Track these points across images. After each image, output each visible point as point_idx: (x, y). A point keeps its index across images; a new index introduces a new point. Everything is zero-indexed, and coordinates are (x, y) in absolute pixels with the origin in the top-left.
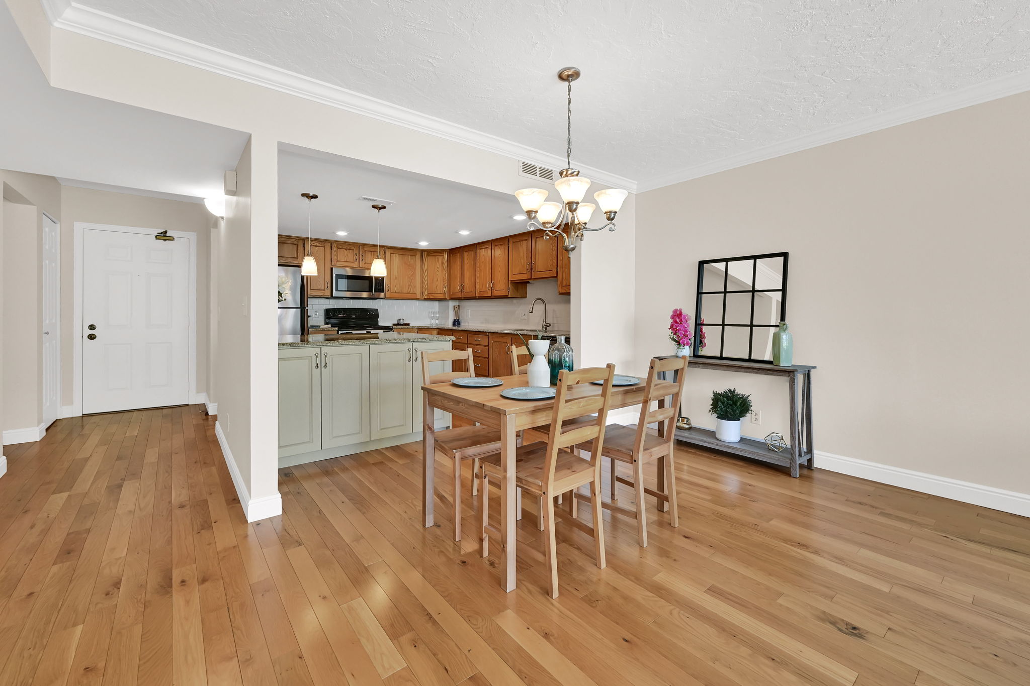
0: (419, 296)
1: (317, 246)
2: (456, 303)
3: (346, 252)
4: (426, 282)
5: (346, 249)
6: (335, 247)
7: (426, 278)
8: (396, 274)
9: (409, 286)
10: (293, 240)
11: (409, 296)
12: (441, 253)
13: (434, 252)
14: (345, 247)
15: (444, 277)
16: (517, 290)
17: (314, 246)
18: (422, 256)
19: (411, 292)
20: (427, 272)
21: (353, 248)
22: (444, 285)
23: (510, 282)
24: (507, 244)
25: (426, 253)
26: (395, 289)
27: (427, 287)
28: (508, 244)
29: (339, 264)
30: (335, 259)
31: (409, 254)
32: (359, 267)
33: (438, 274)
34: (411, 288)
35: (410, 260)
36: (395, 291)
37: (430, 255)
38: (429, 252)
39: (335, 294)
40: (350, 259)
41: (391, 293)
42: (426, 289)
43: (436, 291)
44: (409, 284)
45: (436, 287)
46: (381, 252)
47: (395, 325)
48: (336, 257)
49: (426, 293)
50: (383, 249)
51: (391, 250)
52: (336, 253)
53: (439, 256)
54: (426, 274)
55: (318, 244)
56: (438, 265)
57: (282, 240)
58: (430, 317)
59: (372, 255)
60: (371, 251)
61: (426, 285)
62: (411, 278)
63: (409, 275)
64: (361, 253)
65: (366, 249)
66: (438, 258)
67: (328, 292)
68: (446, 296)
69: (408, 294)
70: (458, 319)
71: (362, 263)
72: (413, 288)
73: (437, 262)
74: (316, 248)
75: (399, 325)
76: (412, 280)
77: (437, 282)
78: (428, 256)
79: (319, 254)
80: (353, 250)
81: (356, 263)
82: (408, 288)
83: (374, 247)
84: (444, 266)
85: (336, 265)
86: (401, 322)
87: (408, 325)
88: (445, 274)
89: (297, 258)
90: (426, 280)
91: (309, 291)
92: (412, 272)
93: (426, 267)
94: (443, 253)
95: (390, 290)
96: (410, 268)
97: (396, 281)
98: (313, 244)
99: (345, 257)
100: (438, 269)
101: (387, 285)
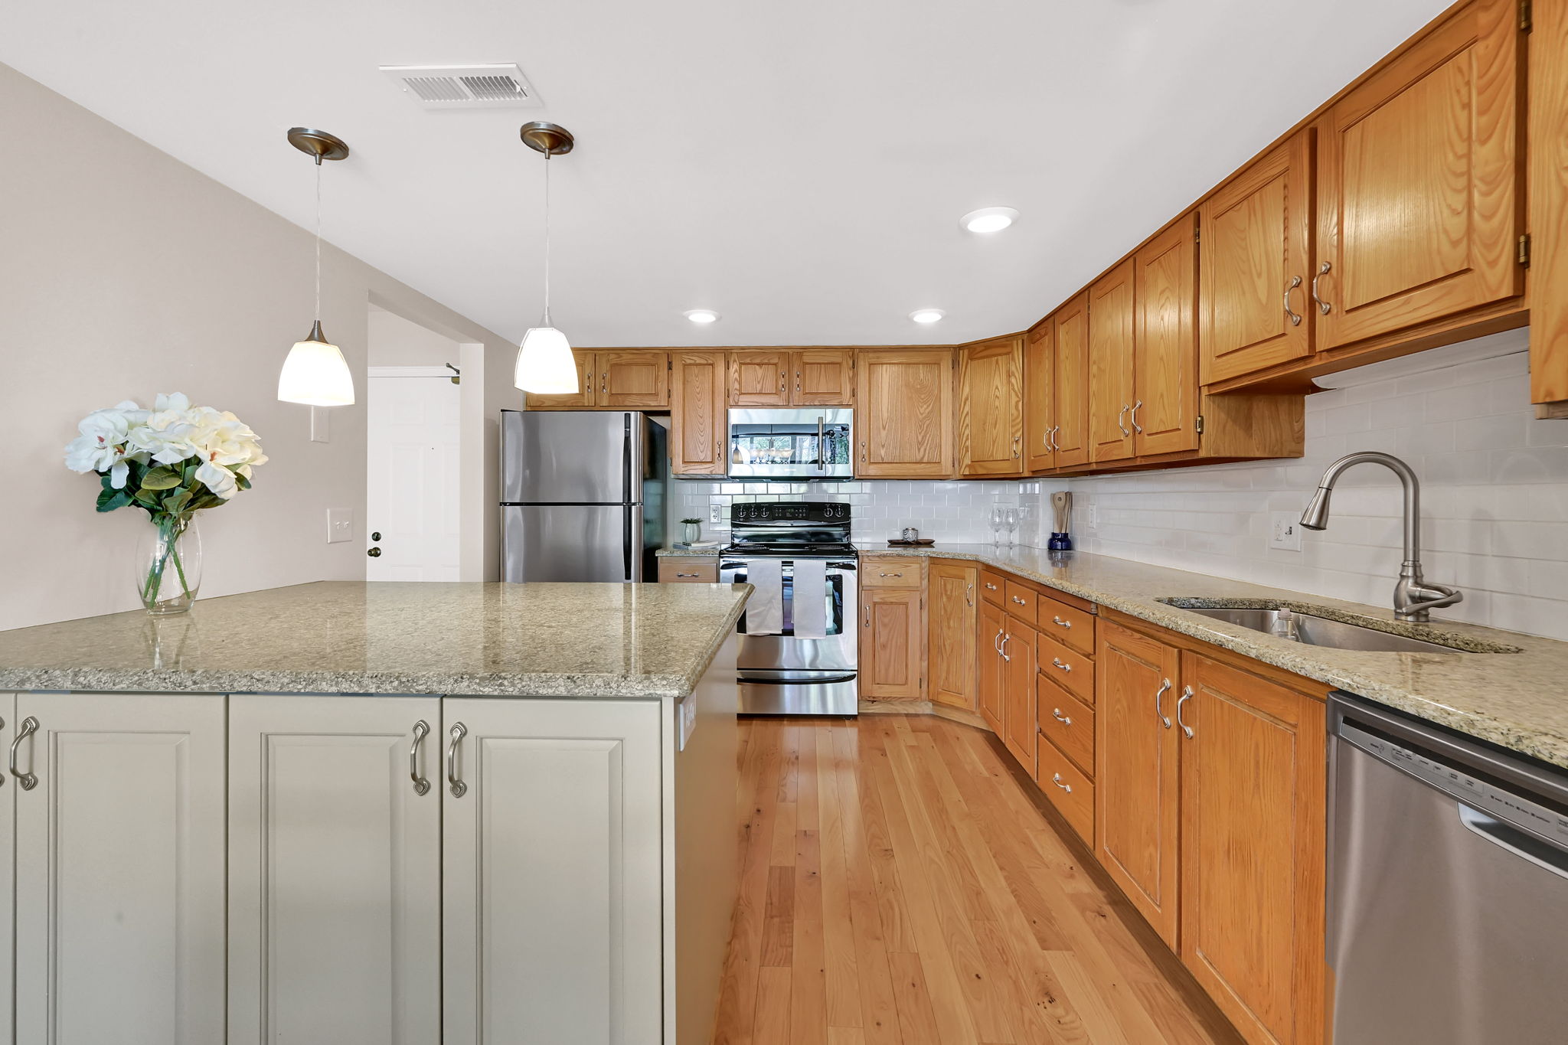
0: (947, 468)
1: (697, 365)
2: (1062, 486)
3: (760, 371)
4: (967, 432)
5: (758, 364)
6: (735, 361)
7: (968, 421)
8: (885, 415)
9: (920, 444)
10: (649, 356)
11: (921, 470)
12: (1004, 346)
13: (987, 348)
14: (758, 361)
15: (1014, 411)
16: (1248, 428)
17: (690, 365)
18: (955, 363)
19: (925, 460)
20: (968, 403)
21: (775, 361)
22: (1013, 435)
23: (1205, 391)
24: (1191, 233)
25: (966, 352)
26: (883, 452)
27: (968, 443)
28: (1197, 235)
29: (743, 400)
30: (736, 389)
31: (921, 360)
32: (791, 404)
33: (997, 407)
34: (925, 450)
35: (922, 377)
36: (883, 459)
37: (976, 356)
38: (975, 349)
39: (736, 470)
40: (769, 386)
41: (870, 463)
42: (967, 451)
43: (992, 455)
44: (920, 438)
45: (994, 442)
46: (844, 363)
47: (893, 543)
48: (737, 386)
49: (967, 461)
50: (851, 353)
51: (871, 355)
52: (736, 375)
53: (1000, 355)
54: (967, 408)
55: (699, 361)
56: (997, 382)
57: (626, 358)
58: (993, 524)
59: (823, 370)
60: (820, 364)
61: (967, 439)
62: (928, 422)
63: (922, 414)
64: (795, 371)
65: (806, 359)
66: (997, 362)
67: (718, 469)
68: (1018, 467)
69: (918, 466)
70: (1063, 532)
71: (797, 394)
72: (930, 448)
73: (997, 373)
74: (695, 370)
75: (905, 544)
76: (927, 427)
77: (995, 428)
78: (971, 360)
79: (700, 381)
80: (775, 364)
81: (784, 395)
82: (919, 450)
83: (828, 354)
84: (1013, 380)
85: (737, 406)
86: (910, 536)
87: (929, 544)
88: (1017, 402)
89: (656, 394)
90: (967, 425)
91: (677, 465)
92: (928, 406)
93: (967, 390)
94: (1012, 345)
95: (867, 457)
96: (923, 397)
97: (884, 433)
98: (689, 361)
99: (759, 382)
100: (997, 393)
101: (859, 446)
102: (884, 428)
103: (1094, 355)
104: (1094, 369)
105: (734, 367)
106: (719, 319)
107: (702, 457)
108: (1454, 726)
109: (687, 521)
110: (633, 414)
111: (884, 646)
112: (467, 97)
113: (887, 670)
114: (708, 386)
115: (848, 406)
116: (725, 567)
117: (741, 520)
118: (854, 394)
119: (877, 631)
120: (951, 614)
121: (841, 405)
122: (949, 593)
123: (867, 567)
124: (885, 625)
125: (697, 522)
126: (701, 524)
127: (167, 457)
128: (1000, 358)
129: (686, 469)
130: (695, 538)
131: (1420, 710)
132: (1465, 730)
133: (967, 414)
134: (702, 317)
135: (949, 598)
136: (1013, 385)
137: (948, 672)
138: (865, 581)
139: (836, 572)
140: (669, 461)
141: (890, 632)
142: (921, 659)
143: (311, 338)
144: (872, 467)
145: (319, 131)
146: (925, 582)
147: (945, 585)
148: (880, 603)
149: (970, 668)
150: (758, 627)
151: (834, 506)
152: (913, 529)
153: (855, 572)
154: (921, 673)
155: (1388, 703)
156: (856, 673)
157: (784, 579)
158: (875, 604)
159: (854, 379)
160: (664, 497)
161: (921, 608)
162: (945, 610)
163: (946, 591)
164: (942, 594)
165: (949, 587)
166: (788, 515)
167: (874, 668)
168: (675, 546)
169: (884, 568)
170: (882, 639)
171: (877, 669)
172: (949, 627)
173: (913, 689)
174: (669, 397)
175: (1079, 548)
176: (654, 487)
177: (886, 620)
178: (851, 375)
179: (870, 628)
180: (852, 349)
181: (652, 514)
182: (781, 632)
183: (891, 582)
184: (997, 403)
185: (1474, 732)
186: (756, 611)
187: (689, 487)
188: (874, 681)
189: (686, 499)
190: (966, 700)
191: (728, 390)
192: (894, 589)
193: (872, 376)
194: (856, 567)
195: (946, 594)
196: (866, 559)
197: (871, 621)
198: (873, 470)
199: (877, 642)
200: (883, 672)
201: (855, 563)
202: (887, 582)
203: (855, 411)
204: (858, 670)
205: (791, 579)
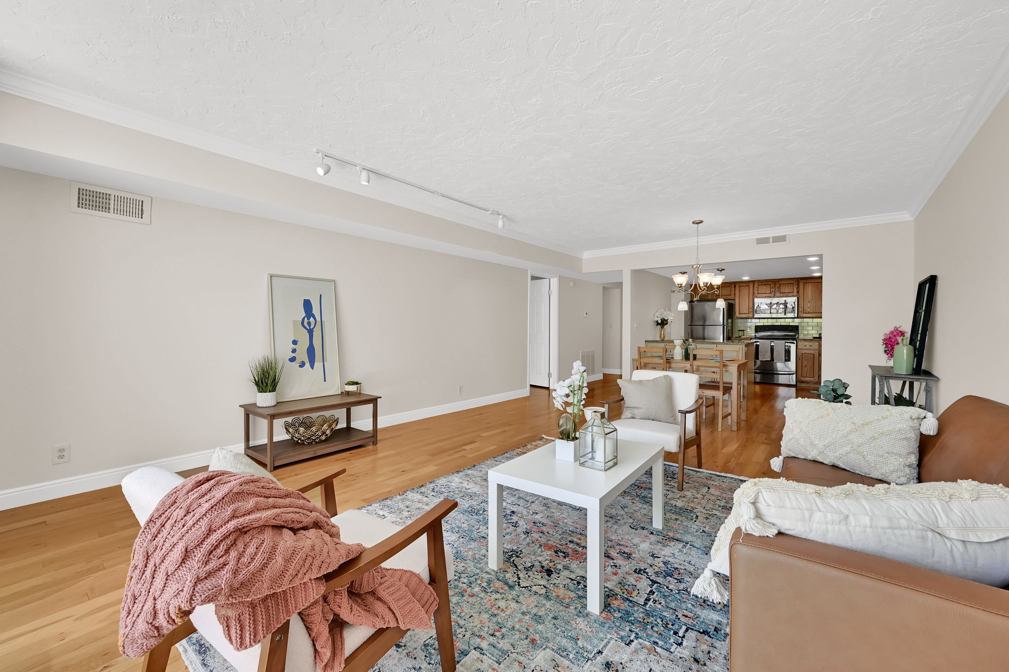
3: (765, 286)
6: (756, 284)
10: (728, 284)
14: (764, 284)
32: (775, 296)
36: (808, 311)
39: (756, 316)
40: (768, 291)
41: (804, 313)
46: (795, 283)
48: (757, 292)
50: (797, 280)
51: (804, 281)
52: (757, 289)
55: (744, 285)
59: (787, 285)
60: (786, 283)
64: (777, 286)
65: (781, 282)
67: (751, 315)
71: (777, 294)
74: (743, 287)
79: (745, 291)
80: (770, 284)
81: (773, 294)
83: (789, 280)
85: (757, 297)
89: (731, 295)
91: (737, 314)
95: (803, 311)
97: (809, 304)
98: (741, 285)
99: (764, 290)
101: (800, 308)
102: (809, 302)
105: (756, 286)
107: (745, 312)
109: (740, 330)
111: (805, 366)
114: (747, 292)
115: (796, 296)
117: (759, 330)
118: (798, 292)
119: (803, 361)
121: (793, 296)
123: (800, 343)
125: (743, 331)
126: (746, 330)
129: (740, 315)
130: (744, 334)
134: (746, 278)
138: (799, 347)
139: (789, 344)
140: (734, 314)
141: (808, 362)
148: (804, 354)
150: (763, 358)
151: (792, 326)
153: (795, 344)
157: (771, 346)
158: (802, 354)
159: (798, 288)
160: (732, 323)
167: (801, 371)
168: (736, 337)
169: (804, 344)
170: (805, 363)
171: (803, 372)
173: (816, 379)
174: (735, 295)
176: (730, 321)
177: (806, 359)
178: (797, 286)
179: (801, 361)
180: (798, 278)
181: (730, 328)
182: (769, 360)
183: (808, 347)
186: (762, 354)
187: (739, 321)
188: (802, 376)
189: (740, 324)
191: (754, 293)
192: (809, 350)
193: (803, 287)
196: (799, 341)
197: (801, 359)
198: (805, 315)
199: (803, 365)
200: (805, 373)
201: (795, 342)
202: (805, 347)
203: (798, 298)
204: (796, 372)
205: (773, 346)
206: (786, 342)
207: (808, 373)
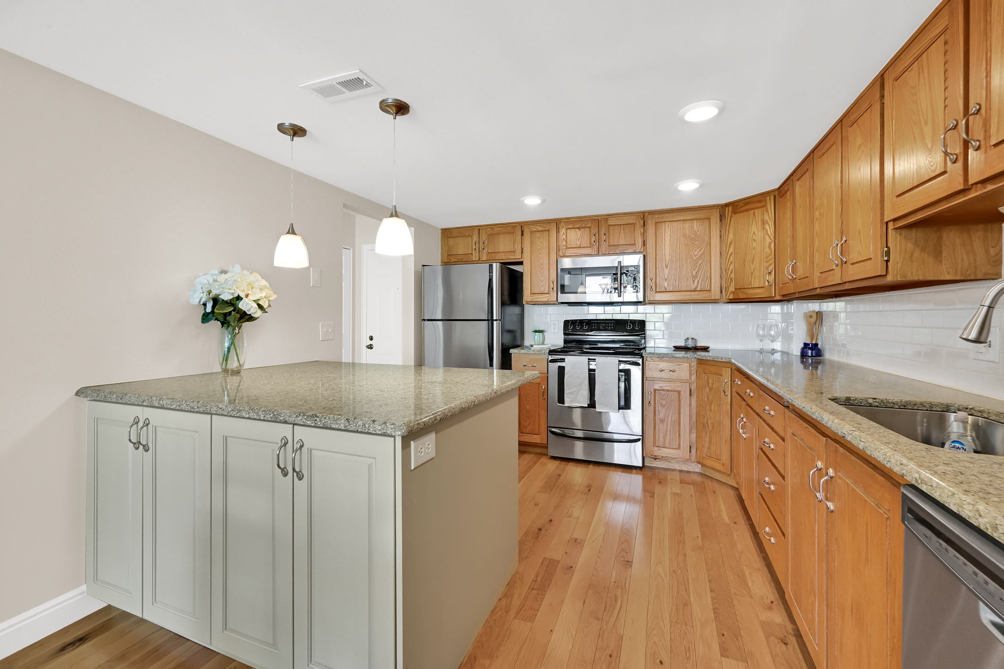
0: (715, 294)
1: (539, 231)
2: (814, 306)
3: (579, 232)
4: (732, 267)
5: (578, 228)
6: (563, 227)
7: (732, 259)
8: (668, 257)
9: (694, 277)
10: (509, 228)
11: (695, 296)
12: (759, 201)
13: (746, 204)
14: (577, 226)
15: (767, 250)
16: (937, 254)
17: (535, 231)
18: (722, 217)
19: (698, 289)
20: (732, 246)
21: (590, 225)
22: (767, 268)
23: (891, 226)
24: (878, 96)
25: (730, 208)
26: (666, 284)
27: (732, 276)
28: (882, 97)
29: (569, 252)
30: (564, 246)
31: (695, 216)
32: (600, 253)
33: (754, 248)
34: (699, 281)
35: (695, 227)
36: (665, 289)
37: (738, 211)
38: (737, 205)
39: (569, 298)
40: (585, 242)
41: (656, 292)
42: (731, 281)
43: (750, 283)
44: (694, 274)
45: (752, 274)
46: (638, 223)
47: (677, 348)
48: (564, 243)
49: (732, 289)
50: (642, 217)
51: (657, 216)
52: (564, 236)
53: (757, 208)
54: (731, 250)
55: (540, 229)
56: (754, 229)
57: (497, 230)
58: (758, 335)
59: (622, 231)
60: (620, 225)
61: (731, 273)
62: (700, 262)
63: (695, 256)
64: (603, 231)
65: (611, 222)
66: (754, 214)
67: (553, 298)
68: (771, 293)
69: (693, 293)
70: (814, 342)
71: (604, 247)
72: (702, 280)
73: (754, 222)
74: (538, 234)
75: (685, 349)
76: (700, 265)
77: (753, 264)
78: (735, 214)
79: (541, 242)
80: (590, 228)
81: (595, 247)
82: (694, 281)
83: (625, 218)
84: (767, 227)
85: (564, 256)
86: (690, 344)
87: (706, 349)
88: (770, 243)
89: (513, 252)
90: (732, 262)
91: (527, 296)
92: (701, 250)
93: (731, 236)
94: (766, 201)
95: (654, 288)
96: (696, 243)
97: (666, 271)
98: (534, 229)
99: (578, 240)
100: (754, 237)
101: (648, 280)
102: (667, 267)
103: (817, 203)
104: (817, 214)
105: (563, 231)
106: (544, 201)
107: (542, 290)
108: (982, 527)
109: (536, 331)
110: (494, 265)
111: (662, 421)
112: (345, 93)
113: (664, 437)
114: (545, 244)
115: (640, 253)
116: (553, 361)
117: (570, 330)
118: (644, 244)
119: (657, 409)
120: (712, 401)
121: (635, 253)
122: (710, 385)
123: (649, 364)
124: (663, 406)
125: (543, 332)
126: (545, 333)
127: (226, 297)
128: (756, 211)
129: (532, 298)
130: (541, 342)
131: (960, 509)
132: (989, 532)
133: (732, 254)
134: (532, 201)
135: (711, 389)
136: (767, 231)
137: (710, 443)
138: (648, 374)
139: (627, 367)
141: (667, 411)
142: (690, 432)
143: (288, 233)
144: (657, 294)
145: (291, 124)
146: (694, 377)
147: (708, 379)
148: (659, 390)
149: (726, 441)
150: (572, 401)
151: (633, 322)
152: (692, 339)
153: (641, 367)
154: (691, 442)
155: (939, 499)
156: (641, 437)
157: (590, 370)
158: (655, 390)
159: (644, 234)
161: (691, 395)
162: (708, 398)
163: (708, 384)
164: (705, 386)
165: (710, 381)
166: (601, 328)
167: (654, 435)
169: (663, 365)
170: (661, 413)
171: (657, 437)
172: (711, 411)
173: (683, 453)
174: (522, 253)
175: (828, 355)
176: (512, 309)
177: (664, 402)
178: (642, 231)
179: (652, 409)
180: (643, 213)
181: (512, 327)
182: (587, 406)
183: (667, 375)
184: (754, 245)
185: (995, 535)
186: (571, 391)
187: (535, 309)
188: (654, 444)
189: (535, 317)
190: (723, 465)
191: (559, 246)
192: (670, 380)
193: (657, 231)
194: (641, 363)
195: (708, 386)
196: (649, 359)
197: (652, 402)
198: (659, 297)
199: (657, 417)
200: (661, 439)
201: (640, 361)
202: (664, 375)
203: (644, 256)
204: (642, 436)
205: (594, 370)
206: (619, 361)
207: (668, 438)
